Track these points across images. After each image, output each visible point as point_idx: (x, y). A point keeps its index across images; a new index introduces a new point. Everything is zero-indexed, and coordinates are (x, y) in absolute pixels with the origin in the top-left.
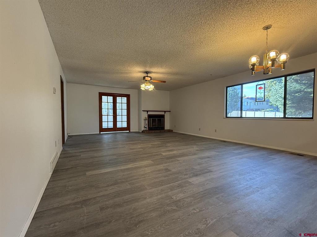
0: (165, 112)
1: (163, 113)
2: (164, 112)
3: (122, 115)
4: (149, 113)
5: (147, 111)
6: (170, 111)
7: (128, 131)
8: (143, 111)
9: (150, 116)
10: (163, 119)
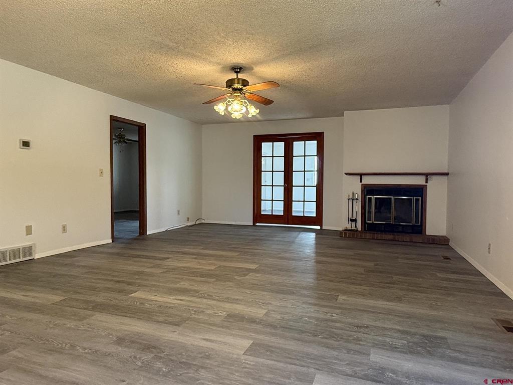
0: (427, 175)
1: (419, 181)
2: (424, 178)
3: (304, 186)
4: (367, 180)
5: (361, 175)
6: (447, 174)
7: (319, 228)
8: (346, 174)
9: (368, 190)
10: (417, 200)
